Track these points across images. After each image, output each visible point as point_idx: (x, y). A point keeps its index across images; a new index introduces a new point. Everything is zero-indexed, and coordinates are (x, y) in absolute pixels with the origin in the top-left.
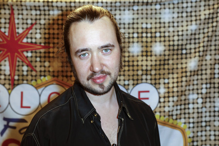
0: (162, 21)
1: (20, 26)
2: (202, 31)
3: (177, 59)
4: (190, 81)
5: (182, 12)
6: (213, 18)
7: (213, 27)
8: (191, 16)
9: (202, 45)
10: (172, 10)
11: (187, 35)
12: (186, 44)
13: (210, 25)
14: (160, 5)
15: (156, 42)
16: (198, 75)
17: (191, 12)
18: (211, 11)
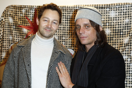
0: (110, 17)
3: (118, 37)
4: (124, 49)
5: (121, 12)
8: (126, 14)
9: (131, 30)
10: (115, 11)
11: (123, 24)
12: (123, 29)
14: (109, 8)
15: (106, 28)
16: (128, 46)
17: (126, 12)
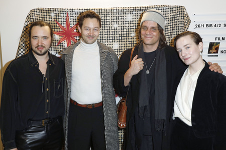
1: (72, 23)
2: (169, 24)
6: (175, 17)
7: (175, 22)
9: (169, 32)
13: (174, 21)
18: (174, 14)
